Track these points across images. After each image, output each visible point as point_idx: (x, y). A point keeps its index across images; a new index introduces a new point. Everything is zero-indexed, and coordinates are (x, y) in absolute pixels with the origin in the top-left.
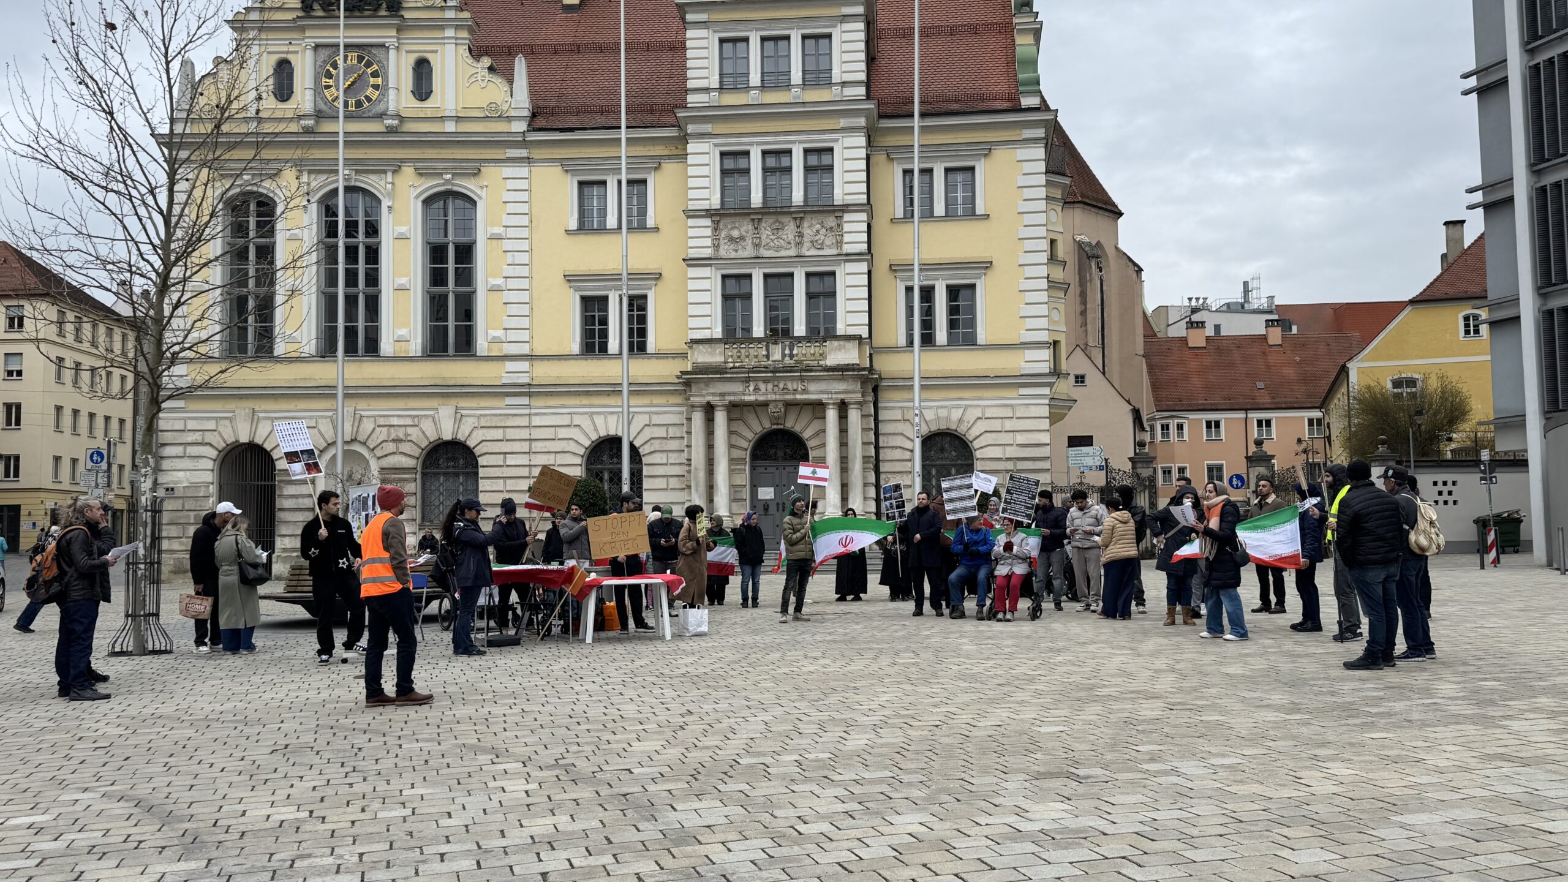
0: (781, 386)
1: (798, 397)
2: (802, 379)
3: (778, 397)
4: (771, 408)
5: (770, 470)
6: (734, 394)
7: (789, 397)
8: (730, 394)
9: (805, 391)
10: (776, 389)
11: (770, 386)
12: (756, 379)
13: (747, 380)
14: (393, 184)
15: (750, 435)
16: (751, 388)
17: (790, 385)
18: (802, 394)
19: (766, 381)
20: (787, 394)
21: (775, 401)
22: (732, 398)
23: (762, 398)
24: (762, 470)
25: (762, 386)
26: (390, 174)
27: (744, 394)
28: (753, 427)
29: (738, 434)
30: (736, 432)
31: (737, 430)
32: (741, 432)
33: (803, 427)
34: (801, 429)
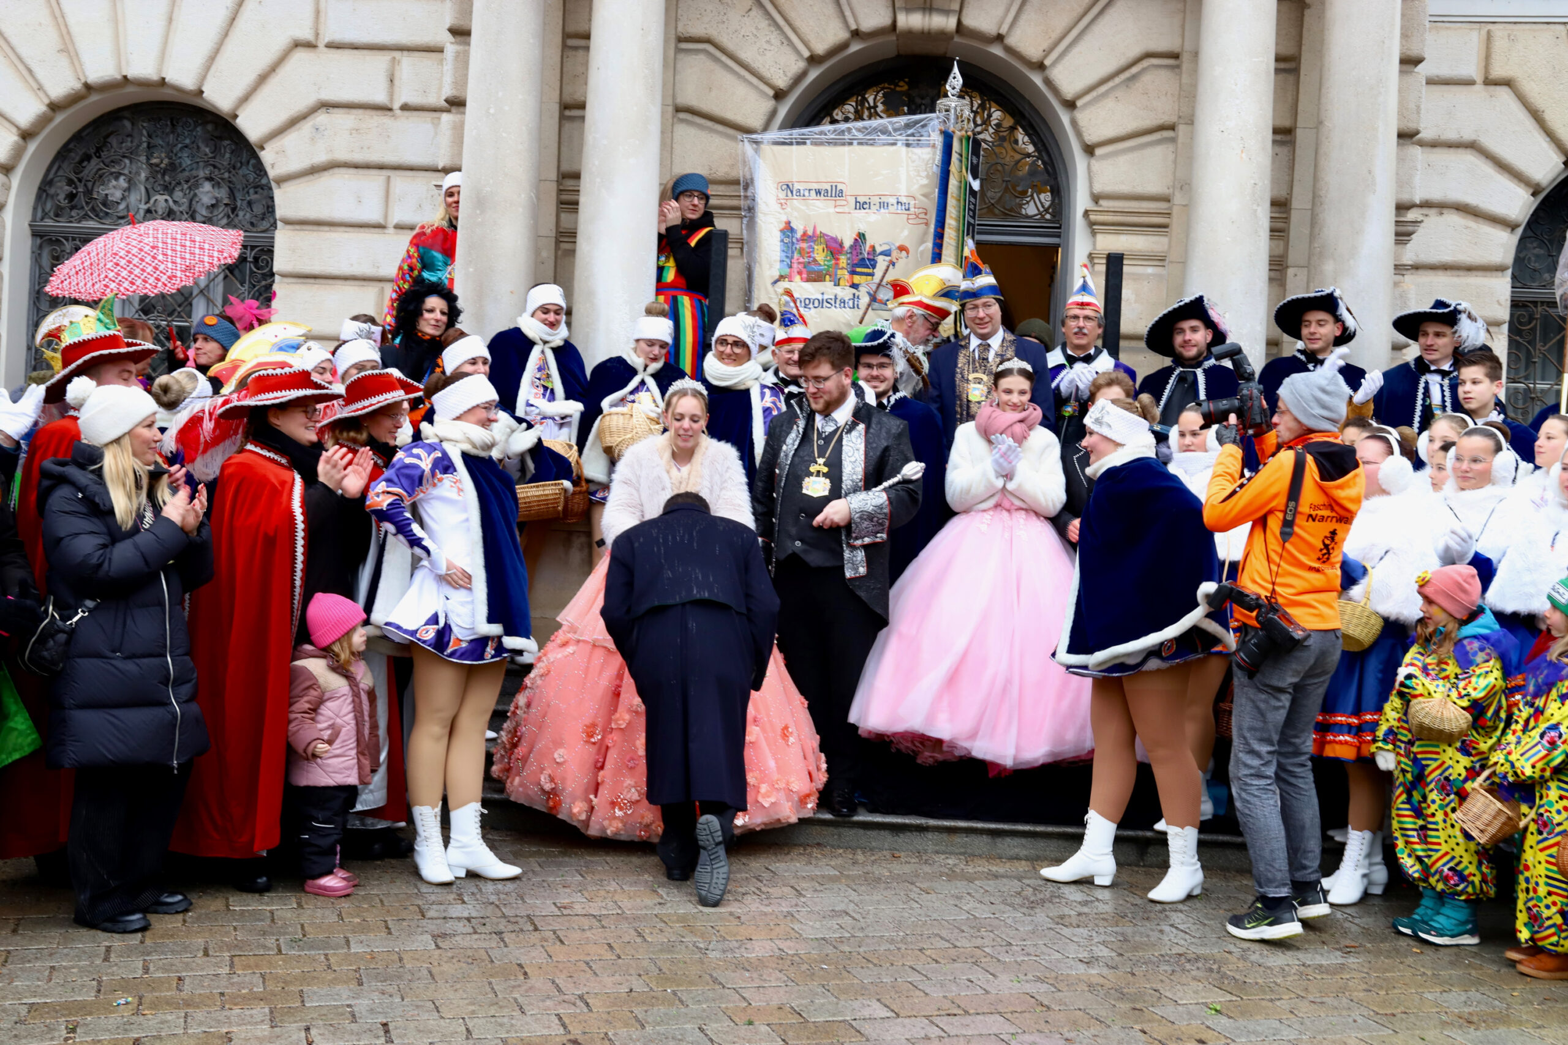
28: (798, 23)
29: (718, 54)
30: (708, 41)
31: (713, 32)
32: (730, 45)
33: (1055, 35)
34: (1045, 45)
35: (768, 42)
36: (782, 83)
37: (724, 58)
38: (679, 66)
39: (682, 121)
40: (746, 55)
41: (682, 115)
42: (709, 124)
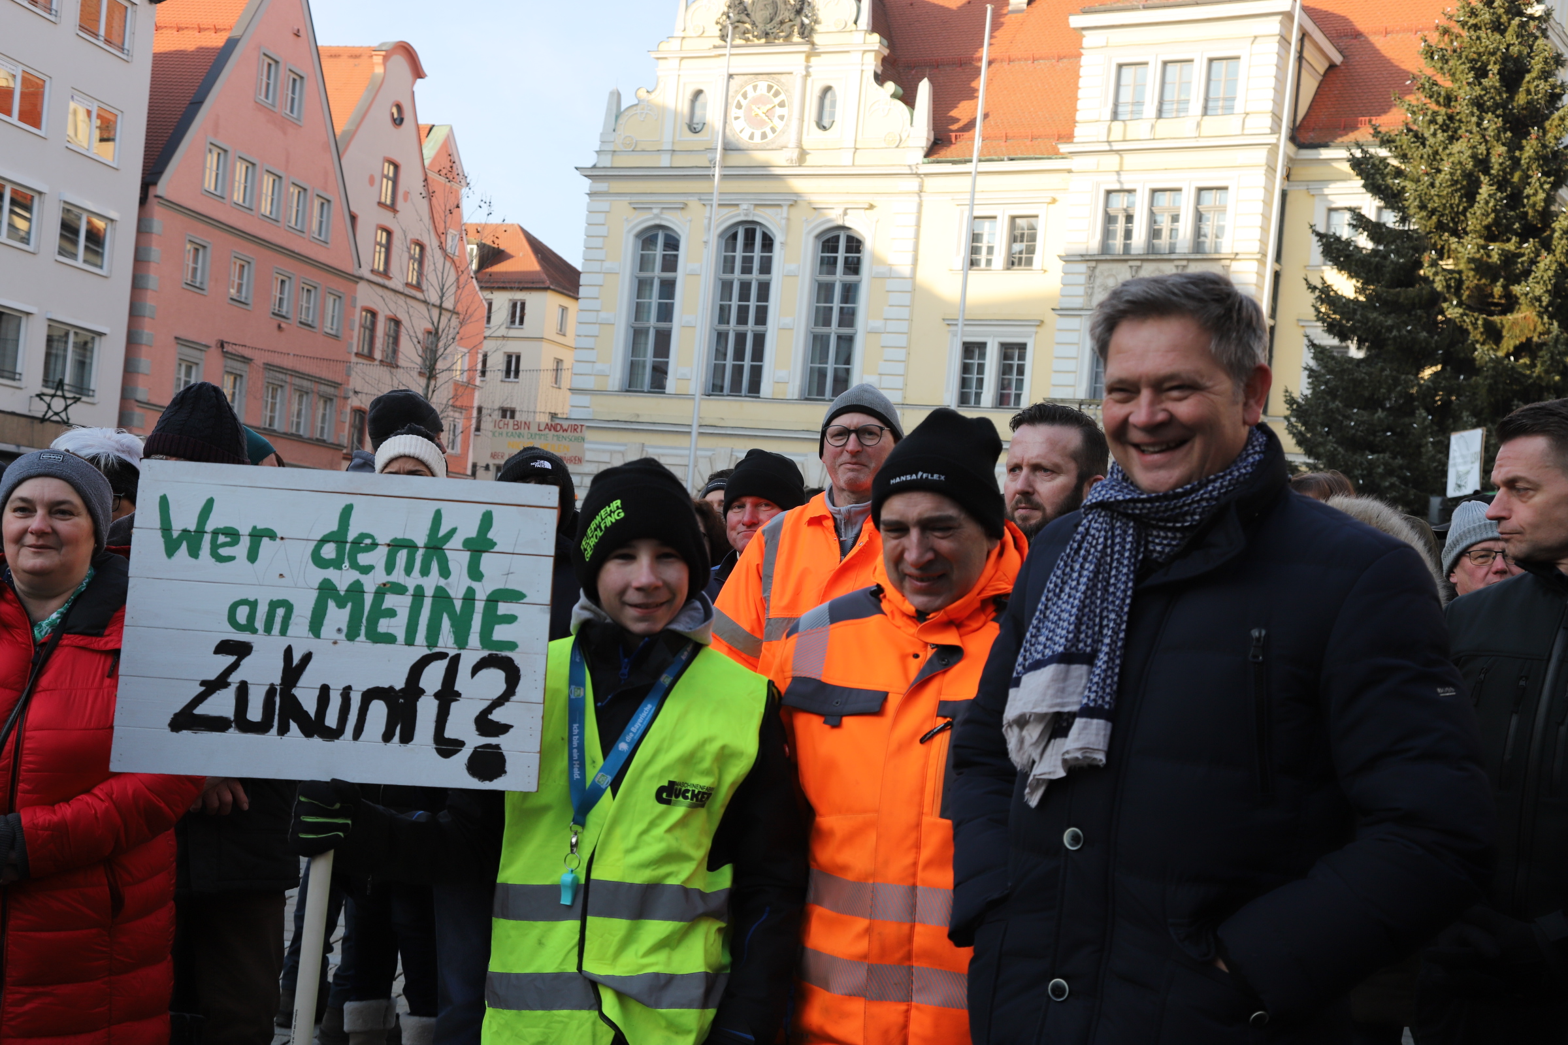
14: (788, 219)
26: (785, 209)
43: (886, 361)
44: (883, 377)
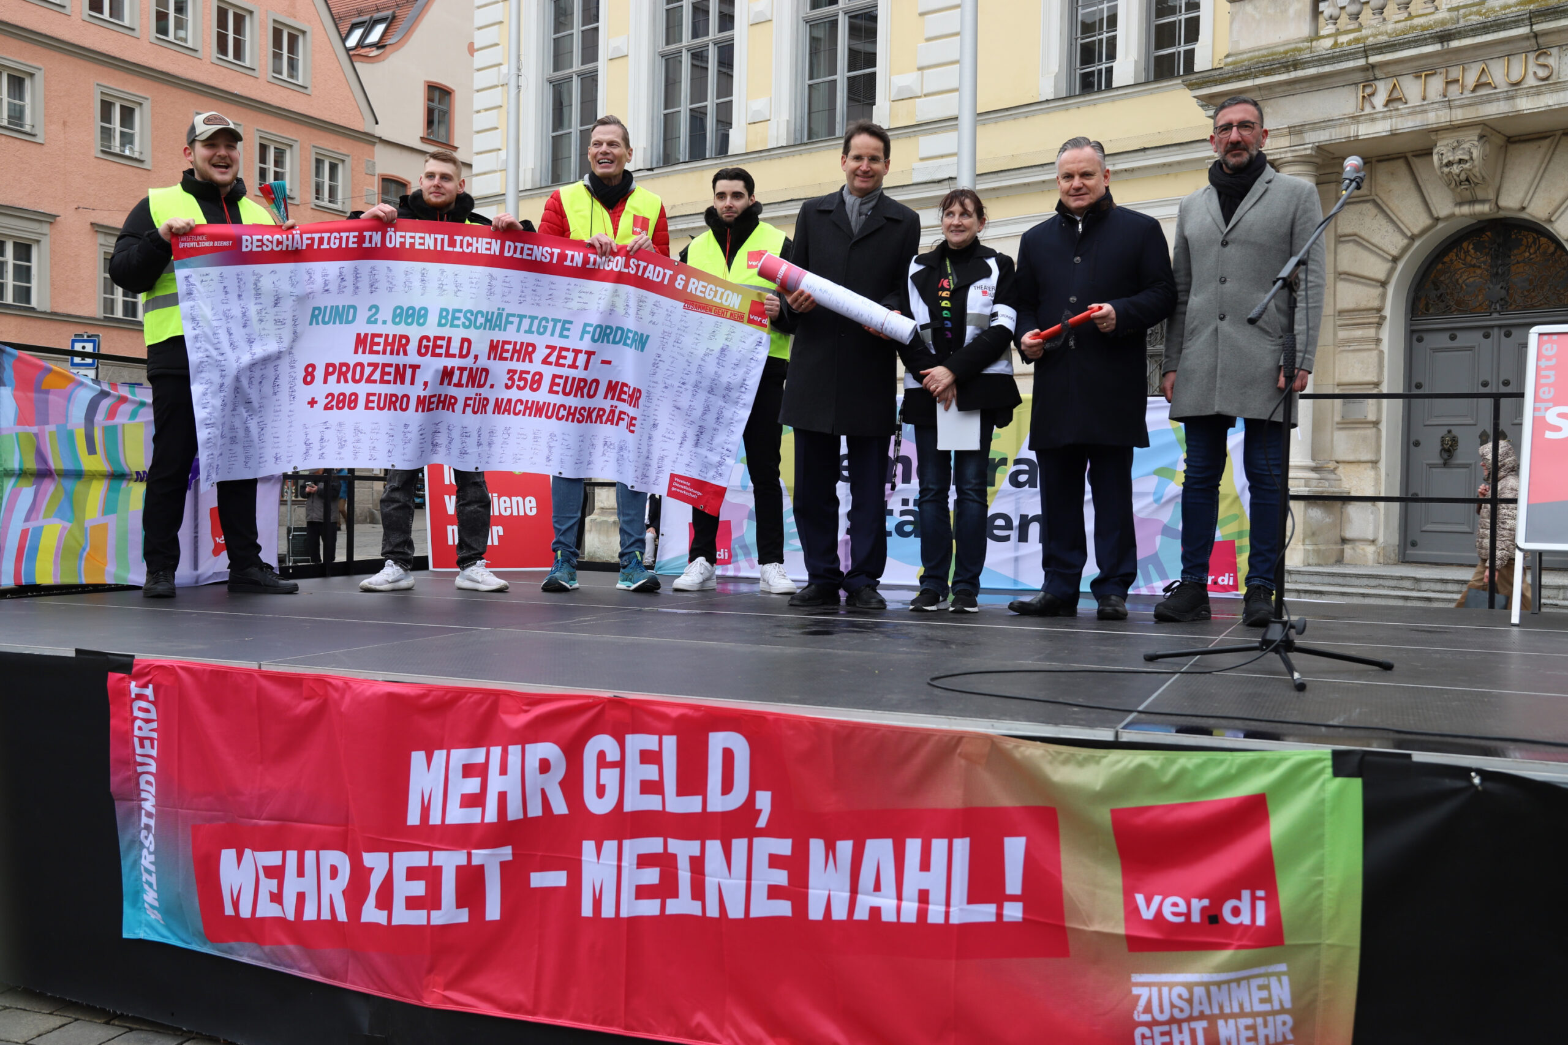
0: (1471, 79)
1: (1525, 104)
2: (1539, 46)
3: (1459, 115)
4: (1444, 151)
5: (1463, 339)
6: (1327, 123)
7: (1493, 110)
8: (1315, 126)
9: (1548, 83)
10: (1454, 90)
11: (1436, 85)
12: (1393, 70)
13: (1369, 75)
15: (1393, 243)
16: (1379, 100)
17: (1498, 73)
18: (1537, 91)
19: (1423, 70)
20: (1488, 100)
21: (1453, 128)
22: (1322, 136)
23: (1407, 124)
24: (1443, 340)
25: (1411, 89)
27: (1355, 119)
28: (1402, 218)
29: (1361, 241)
30: (1355, 235)
31: (1356, 230)
32: (1366, 237)
33: (1556, 204)
34: (1550, 210)
35: (1387, 231)
36: (1395, 252)
37: (1364, 243)
38: (1339, 250)
39: (1342, 279)
40: (1375, 240)
41: (1342, 276)
42: (1357, 279)
43: (928, 40)
44: (926, 72)
